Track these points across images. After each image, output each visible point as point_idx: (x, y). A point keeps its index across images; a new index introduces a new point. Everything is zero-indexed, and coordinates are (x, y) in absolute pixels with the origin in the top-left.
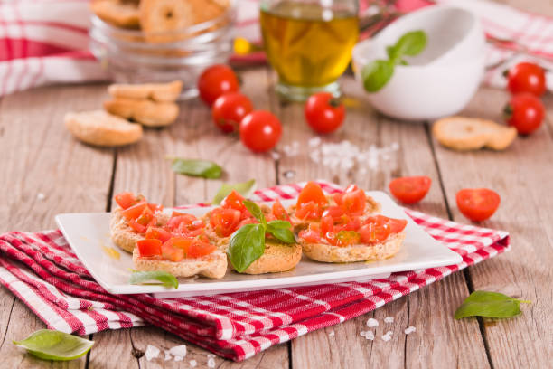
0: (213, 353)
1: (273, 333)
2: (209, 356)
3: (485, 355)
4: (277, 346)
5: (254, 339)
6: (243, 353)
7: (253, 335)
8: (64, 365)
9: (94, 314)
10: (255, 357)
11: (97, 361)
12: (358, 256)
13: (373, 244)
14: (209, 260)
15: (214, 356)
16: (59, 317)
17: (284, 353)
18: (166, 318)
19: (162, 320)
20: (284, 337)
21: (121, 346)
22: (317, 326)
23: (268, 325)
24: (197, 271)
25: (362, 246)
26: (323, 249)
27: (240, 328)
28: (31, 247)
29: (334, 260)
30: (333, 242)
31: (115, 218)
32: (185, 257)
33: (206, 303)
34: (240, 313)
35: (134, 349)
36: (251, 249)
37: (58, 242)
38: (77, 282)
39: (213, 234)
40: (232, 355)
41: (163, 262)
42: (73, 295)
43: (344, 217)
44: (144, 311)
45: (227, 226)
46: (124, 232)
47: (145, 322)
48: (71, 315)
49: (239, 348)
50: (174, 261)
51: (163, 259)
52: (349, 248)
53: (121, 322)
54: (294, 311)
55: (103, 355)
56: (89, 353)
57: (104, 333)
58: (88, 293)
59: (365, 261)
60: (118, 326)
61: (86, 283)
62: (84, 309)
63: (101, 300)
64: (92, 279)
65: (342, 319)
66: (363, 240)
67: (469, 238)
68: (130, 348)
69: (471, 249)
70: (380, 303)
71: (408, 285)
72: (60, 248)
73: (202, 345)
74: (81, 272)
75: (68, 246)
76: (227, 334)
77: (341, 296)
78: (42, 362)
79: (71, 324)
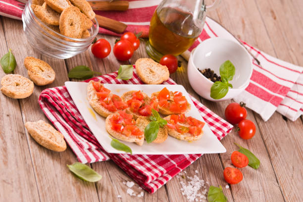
0: (140, 186)
2: (139, 188)
4: (163, 187)
5: (156, 183)
6: (153, 191)
7: (156, 181)
8: (88, 183)
9: (94, 154)
10: (156, 192)
13: (194, 136)
14: (139, 138)
16: (82, 154)
18: (123, 164)
19: (120, 163)
22: (174, 176)
23: (160, 174)
27: (153, 178)
28: (61, 102)
30: (178, 131)
32: (131, 135)
36: (154, 134)
37: (65, 95)
38: (81, 128)
44: (113, 156)
45: (136, 108)
46: (97, 104)
47: (111, 159)
48: (86, 153)
49: (152, 188)
51: (122, 134)
52: (185, 136)
54: (165, 166)
60: (102, 160)
61: (86, 131)
62: (90, 149)
64: (88, 129)
65: (181, 170)
66: (190, 132)
67: (218, 125)
69: (220, 134)
70: (192, 162)
73: (137, 181)
74: (84, 125)
76: (149, 181)
77: (179, 159)
78: (79, 180)
79: (87, 159)
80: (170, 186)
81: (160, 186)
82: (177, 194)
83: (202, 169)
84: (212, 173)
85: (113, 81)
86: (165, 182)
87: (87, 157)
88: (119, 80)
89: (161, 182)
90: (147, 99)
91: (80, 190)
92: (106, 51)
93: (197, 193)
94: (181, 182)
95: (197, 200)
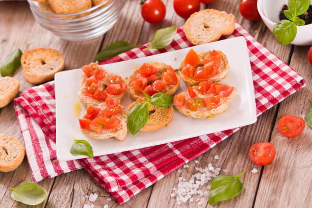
1: (142, 181)
4: (143, 191)
5: (130, 188)
9: (56, 165)
11: (52, 202)
14: (116, 130)
15: (110, 199)
16: (38, 168)
17: (148, 193)
22: (170, 171)
23: (141, 175)
28: (37, 103)
30: (188, 107)
36: (138, 122)
40: (118, 200)
41: (91, 133)
46: (82, 95)
48: (44, 167)
49: (121, 197)
55: (56, 197)
62: (53, 159)
65: (187, 161)
67: (281, 81)
68: (72, 189)
70: (213, 145)
76: (114, 189)
77: (191, 146)
79: (42, 176)
80: (158, 186)
81: (136, 191)
83: (230, 151)
85: (141, 54)
86: (148, 184)
87: (44, 172)
88: (152, 51)
89: (141, 185)
93: (197, 190)
94: (180, 179)
95: (191, 200)
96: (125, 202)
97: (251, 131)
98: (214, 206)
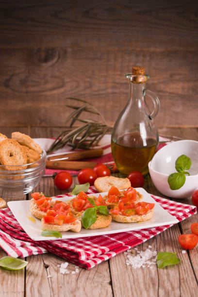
0: (77, 266)
1: (102, 256)
2: (76, 267)
3: (190, 263)
4: (104, 262)
5: (94, 259)
6: (90, 266)
7: (94, 257)
8: (16, 272)
9: (27, 248)
10: (95, 267)
11: (29, 270)
12: (135, 220)
13: (141, 215)
14: (74, 224)
15: (78, 267)
16: (12, 250)
17: (107, 265)
18: (57, 250)
19: (55, 251)
20: (107, 258)
21: (39, 263)
22: (120, 252)
23: (100, 252)
24: (69, 229)
25: (137, 216)
26: (120, 217)
27: (88, 255)
29: (125, 222)
30: (124, 214)
31: (32, 204)
32: (64, 223)
33: (73, 242)
34: (87, 247)
35: (44, 264)
36: (91, 219)
37: (9, 213)
38: (18, 233)
39: (73, 210)
40: (85, 267)
41: (55, 226)
42: (17, 239)
43: (128, 202)
44: (47, 247)
45: (80, 207)
46: (36, 210)
47: (48, 251)
48: (17, 249)
49: (88, 264)
50: (59, 225)
51: (55, 224)
52: (131, 217)
53: (38, 251)
54: (110, 246)
55: (32, 267)
56: (25, 268)
57: (31, 257)
58: (23, 238)
59: (138, 222)
60: (37, 253)
61: (22, 233)
62: (22, 246)
63: (29, 242)
64: (24, 232)
65: (130, 247)
66: (137, 213)
67: (180, 209)
68: (43, 263)
69: (181, 214)
70: (145, 240)
71: (156, 231)
72: (9, 217)
73: (73, 262)
74: (20, 229)
75: (13, 215)
76: (83, 258)
77: (129, 239)
78: (6, 271)
79: (17, 254)
80: (114, 260)
81: (99, 261)
82: (121, 265)
83: (158, 244)
84: (170, 245)
87: (18, 252)
90: (95, 200)
91: (4, 278)
92: (67, 181)
93: (146, 261)
94: (128, 256)
95: (144, 267)
96: (92, 267)
97: (167, 235)
98: (163, 269)
